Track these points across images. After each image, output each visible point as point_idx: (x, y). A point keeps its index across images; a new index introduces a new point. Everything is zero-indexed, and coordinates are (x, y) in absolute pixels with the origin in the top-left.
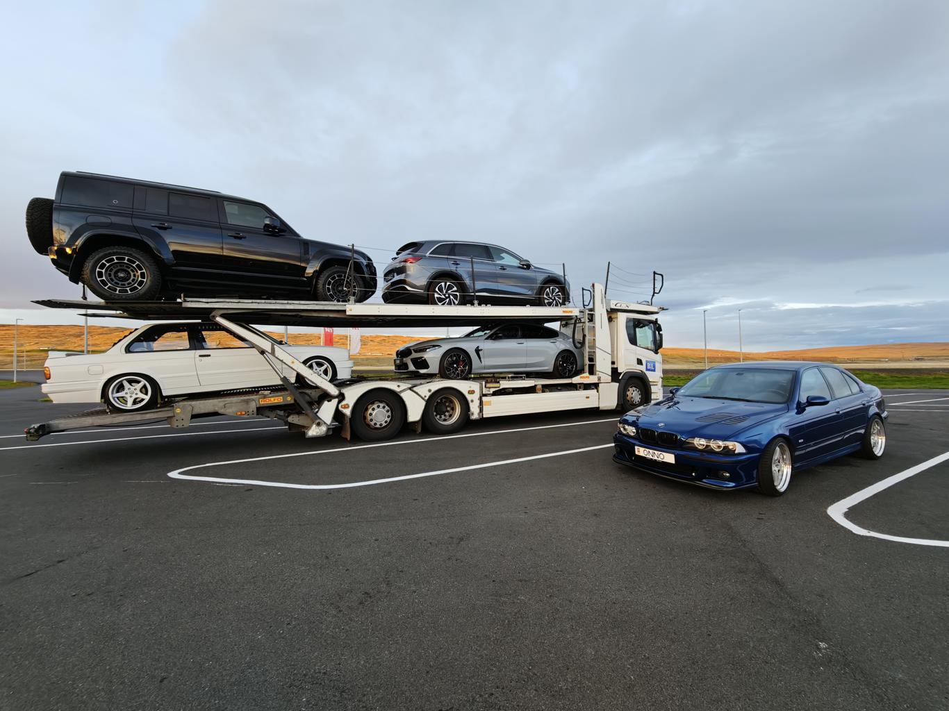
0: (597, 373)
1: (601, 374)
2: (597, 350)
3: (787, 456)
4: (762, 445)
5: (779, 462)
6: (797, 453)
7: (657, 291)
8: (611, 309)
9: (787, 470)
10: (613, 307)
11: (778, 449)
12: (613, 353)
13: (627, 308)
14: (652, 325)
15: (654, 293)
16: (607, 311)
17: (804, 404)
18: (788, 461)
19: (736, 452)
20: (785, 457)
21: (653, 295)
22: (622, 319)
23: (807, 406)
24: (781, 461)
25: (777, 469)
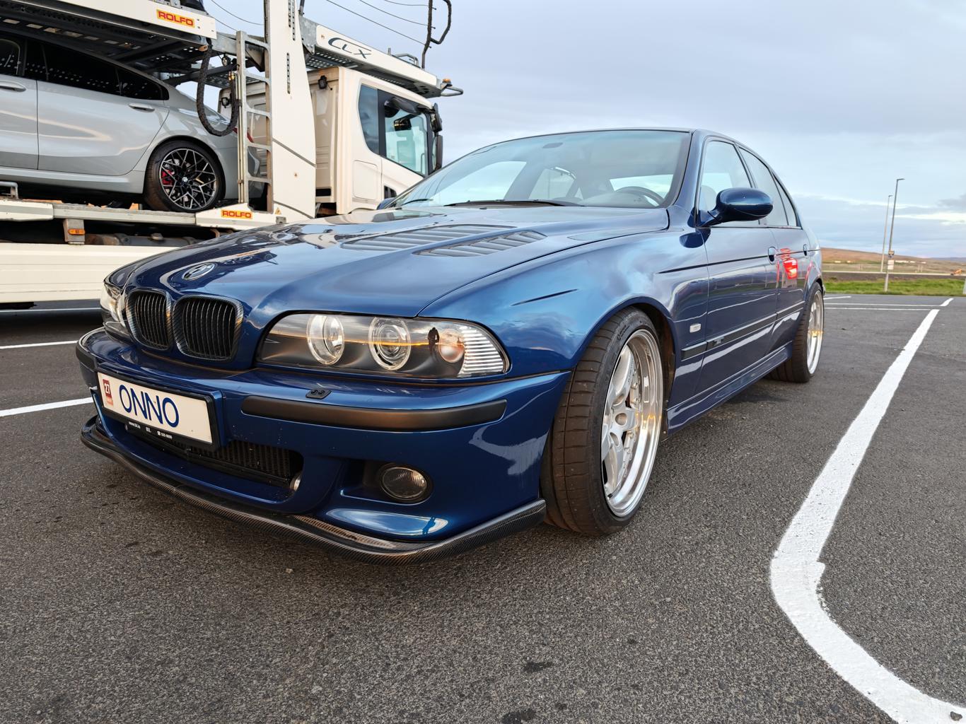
0: (276, 206)
1: (285, 212)
2: (276, 151)
3: (653, 380)
4: (568, 343)
5: (628, 404)
6: (681, 371)
7: (436, 35)
8: (317, 49)
9: (648, 432)
10: (324, 44)
11: (626, 353)
12: (323, 161)
13: (360, 58)
14: (423, 116)
15: (430, 40)
16: (306, 50)
17: (710, 214)
18: (655, 399)
19: (464, 371)
20: (646, 382)
21: (427, 46)
22: (349, 83)
23: (717, 221)
24: (633, 400)
25: (618, 430)
